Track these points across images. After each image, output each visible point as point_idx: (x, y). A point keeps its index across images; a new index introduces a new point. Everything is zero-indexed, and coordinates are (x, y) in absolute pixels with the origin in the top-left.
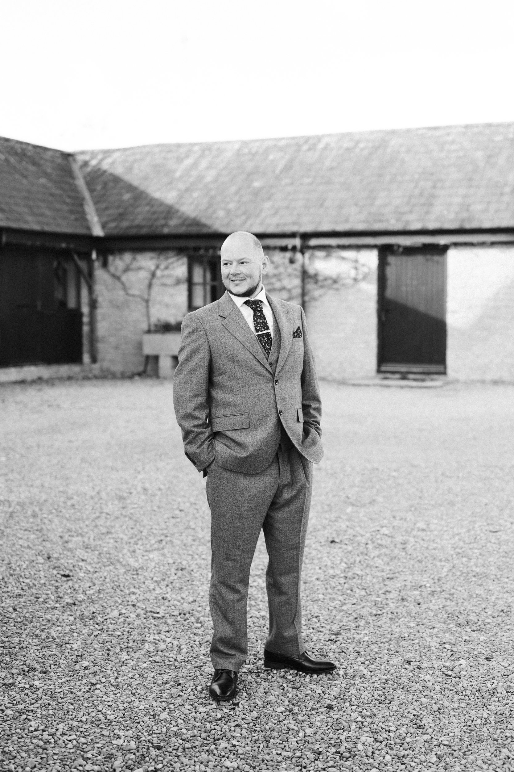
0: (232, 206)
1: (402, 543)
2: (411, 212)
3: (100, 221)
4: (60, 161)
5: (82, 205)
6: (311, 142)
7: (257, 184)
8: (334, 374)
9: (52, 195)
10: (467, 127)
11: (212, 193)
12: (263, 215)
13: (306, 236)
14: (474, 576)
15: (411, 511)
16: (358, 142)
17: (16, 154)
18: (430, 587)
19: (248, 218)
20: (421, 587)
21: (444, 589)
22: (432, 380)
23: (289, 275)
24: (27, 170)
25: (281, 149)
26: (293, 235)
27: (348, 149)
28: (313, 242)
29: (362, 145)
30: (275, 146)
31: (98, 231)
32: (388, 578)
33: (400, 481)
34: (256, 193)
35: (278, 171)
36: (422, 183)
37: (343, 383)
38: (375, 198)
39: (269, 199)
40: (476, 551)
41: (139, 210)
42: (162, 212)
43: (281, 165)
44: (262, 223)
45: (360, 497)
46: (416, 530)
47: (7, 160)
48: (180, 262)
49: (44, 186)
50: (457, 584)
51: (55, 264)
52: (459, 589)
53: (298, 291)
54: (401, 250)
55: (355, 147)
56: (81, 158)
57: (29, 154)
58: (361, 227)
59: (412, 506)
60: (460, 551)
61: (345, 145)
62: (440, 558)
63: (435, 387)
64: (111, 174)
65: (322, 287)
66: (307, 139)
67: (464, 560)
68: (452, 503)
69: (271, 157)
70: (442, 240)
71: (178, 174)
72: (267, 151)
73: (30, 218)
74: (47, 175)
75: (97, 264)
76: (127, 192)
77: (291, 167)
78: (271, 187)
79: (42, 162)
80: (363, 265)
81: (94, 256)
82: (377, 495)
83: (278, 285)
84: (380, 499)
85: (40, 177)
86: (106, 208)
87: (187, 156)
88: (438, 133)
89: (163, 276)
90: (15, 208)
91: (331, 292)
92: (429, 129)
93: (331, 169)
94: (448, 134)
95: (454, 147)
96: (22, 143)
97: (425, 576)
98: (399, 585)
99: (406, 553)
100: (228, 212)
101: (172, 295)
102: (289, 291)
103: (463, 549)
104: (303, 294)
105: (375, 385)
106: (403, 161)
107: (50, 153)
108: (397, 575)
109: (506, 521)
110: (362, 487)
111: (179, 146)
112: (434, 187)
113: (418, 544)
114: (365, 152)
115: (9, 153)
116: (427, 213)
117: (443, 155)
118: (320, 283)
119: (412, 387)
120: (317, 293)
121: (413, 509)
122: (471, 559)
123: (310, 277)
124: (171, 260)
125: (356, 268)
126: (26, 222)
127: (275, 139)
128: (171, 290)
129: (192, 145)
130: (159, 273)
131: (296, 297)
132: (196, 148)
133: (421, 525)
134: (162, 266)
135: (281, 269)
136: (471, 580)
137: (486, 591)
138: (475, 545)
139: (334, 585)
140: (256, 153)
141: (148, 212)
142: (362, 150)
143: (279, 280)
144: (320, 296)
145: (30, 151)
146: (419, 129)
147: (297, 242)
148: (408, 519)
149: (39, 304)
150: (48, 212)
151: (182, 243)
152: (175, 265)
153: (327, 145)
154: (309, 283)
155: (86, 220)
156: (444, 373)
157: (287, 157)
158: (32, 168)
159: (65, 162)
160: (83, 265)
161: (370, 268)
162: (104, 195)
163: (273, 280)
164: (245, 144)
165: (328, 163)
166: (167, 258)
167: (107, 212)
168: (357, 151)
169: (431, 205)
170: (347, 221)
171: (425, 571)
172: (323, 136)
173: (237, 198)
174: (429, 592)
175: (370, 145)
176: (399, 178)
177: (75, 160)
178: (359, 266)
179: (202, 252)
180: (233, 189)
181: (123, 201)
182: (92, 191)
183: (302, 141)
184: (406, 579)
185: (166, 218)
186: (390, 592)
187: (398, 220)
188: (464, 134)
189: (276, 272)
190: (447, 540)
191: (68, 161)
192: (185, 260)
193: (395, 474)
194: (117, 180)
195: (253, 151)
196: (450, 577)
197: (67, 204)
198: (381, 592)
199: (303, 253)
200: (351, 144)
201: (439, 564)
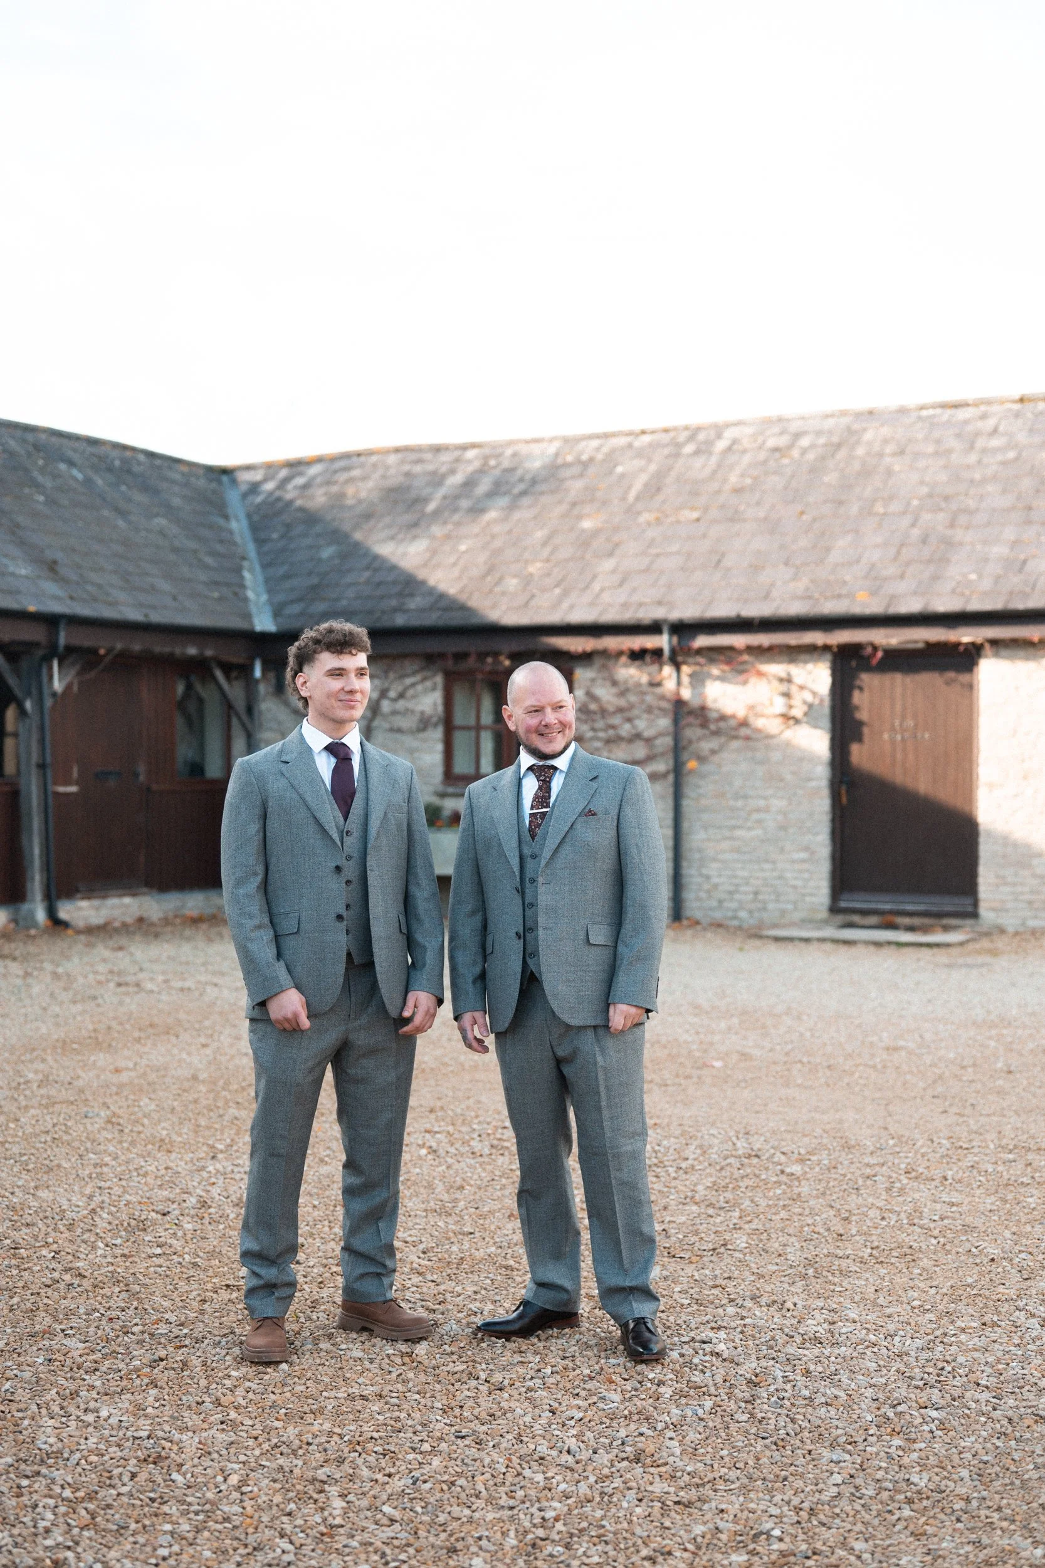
0: (534, 568)
1: (750, 1381)
2: (902, 576)
3: (270, 602)
4: (202, 483)
5: (238, 570)
6: (701, 437)
7: (587, 524)
8: (743, 914)
9: (176, 550)
10: (1021, 400)
11: (497, 543)
12: (596, 586)
13: (683, 629)
14: (910, 1501)
15: (804, 1277)
16: (798, 436)
17: (110, 469)
18: (781, 1540)
19: (566, 593)
20: (756, 1536)
21: (819, 1545)
22: (946, 929)
23: (649, 710)
24: (130, 500)
25: (640, 453)
26: (654, 628)
27: (776, 449)
28: (702, 641)
29: (805, 442)
30: (630, 446)
31: (264, 623)
32: (677, 1503)
33: (805, 1189)
34: (585, 541)
35: (631, 497)
36: (927, 516)
37: (755, 934)
38: (828, 550)
39: (611, 554)
40: (934, 1414)
41: (349, 579)
42: (394, 583)
43: (638, 486)
44: (592, 604)
45: (697, 1233)
46: (798, 1339)
47: (88, 482)
48: (428, 684)
49: (162, 533)
50: (859, 1527)
51: (180, 688)
52: (859, 1546)
53: (668, 741)
54: (880, 654)
55: (791, 446)
56: (245, 477)
57: (136, 469)
58: (795, 609)
59: (810, 1263)
60: (891, 1414)
61: (771, 443)
62: (835, 1433)
63: (948, 945)
64: (301, 509)
65: (717, 733)
66: (694, 432)
67: (897, 1442)
68: (910, 1256)
69: (620, 469)
70: (966, 636)
71: (431, 507)
72: (611, 458)
73: (122, 596)
74: (169, 510)
75: (262, 688)
76: (329, 544)
77: (659, 489)
78: (616, 529)
79: (165, 485)
80: (802, 688)
81: (258, 673)
82: (736, 1228)
83: (626, 729)
84: (741, 1241)
85: (157, 515)
86: (287, 577)
87: (453, 472)
88: (962, 414)
89: (394, 713)
90: (93, 576)
91: (735, 744)
92: (944, 406)
93: (738, 491)
94: (984, 417)
95: (995, 442)
96: (125, 447)
97: (778, 1498)
98: (698, 1529)
99: (752, 1415)
100: (528, 580)
101: (411, 751)
102: (648, 741)
103: (900, 1408)
104: (678, 750)
105: (822, 940)
106: (889, 472)
107: (185, 469)
108: (707, 1491)
109: (1033, 1315)
110: (711, 1205)
111: (437, 449)
112: (952, 525)
113: (788, 1387)
114: (811, 456)
115: (94, 467)
116: (935, 578)
117: (973, 458)
118: (713, 727)
119: (900, 945)
120: (706, 746)
121: (811, 1272)
122: (914, 1441)
123: (691, 713)
124: (408, 681)
125: (787, 695)
126: (113, 604)
127: (630, 434)
128: (409, 741)
129: (464, 448)
130: (386, 706)
131: (663, 754)
132: (470, 454)
133: (815, 1325)
134: (392, 694)
135: (633, 698)
136: (897, 1514)
137: (928, 1558)
138: (935, 1395)
139: (527, 1524)
140: (591, 460)
141: (367, 582)
142: (804, 451)
143: (629, 720)
144: (713, 752)
145: (139, 463)
146: (922, 408)
147: (663, 641)
148: (789, 1305)
149: (142, 769)
150: (164, 585)
151: (433, 645)
152: (419, 687)
153: (735, 442)
154: (689, 725)
155: (246, 600)
156: (973, 914)
157: (653, 467)
158: (138, 497)
159: (214, 485)
160: (235, 692)
161: (814, 694)
162: (283, 550)
163: (616, 720)
164: (570, 441)
165: (733, 479)
166: (403, 676)
167: (288, 584)
168: (795, 453)
169: (945, 561)
170: (767, 597)
171: (785, 1479)
172: (728, 425)
173: (546, 552)
174: (774, 1557)
175: (822, 441)
176: (879, 508)
177: (234, 482)
178: (794, 689)
179: (471, 662)
180: (539, 534)
181: (320, 560)
182: (259, 542)
183: (682, 438)
184: (723, 1506)
185: (400, 595)
186: (669, 1553)
187: (874, 593)
188: (1017, 415)
189: (622, 702)
190: (868, 1374)
191: (220, 482)
192: (439, 679)
193: (796, 1169)
194: (310, 519)
195: (584, 457)
196: (844, 1504)
197: (207, 567)
198: (645, 1552)
199: (677, 666)
200: (783, 441)
201: (826, 1454)
